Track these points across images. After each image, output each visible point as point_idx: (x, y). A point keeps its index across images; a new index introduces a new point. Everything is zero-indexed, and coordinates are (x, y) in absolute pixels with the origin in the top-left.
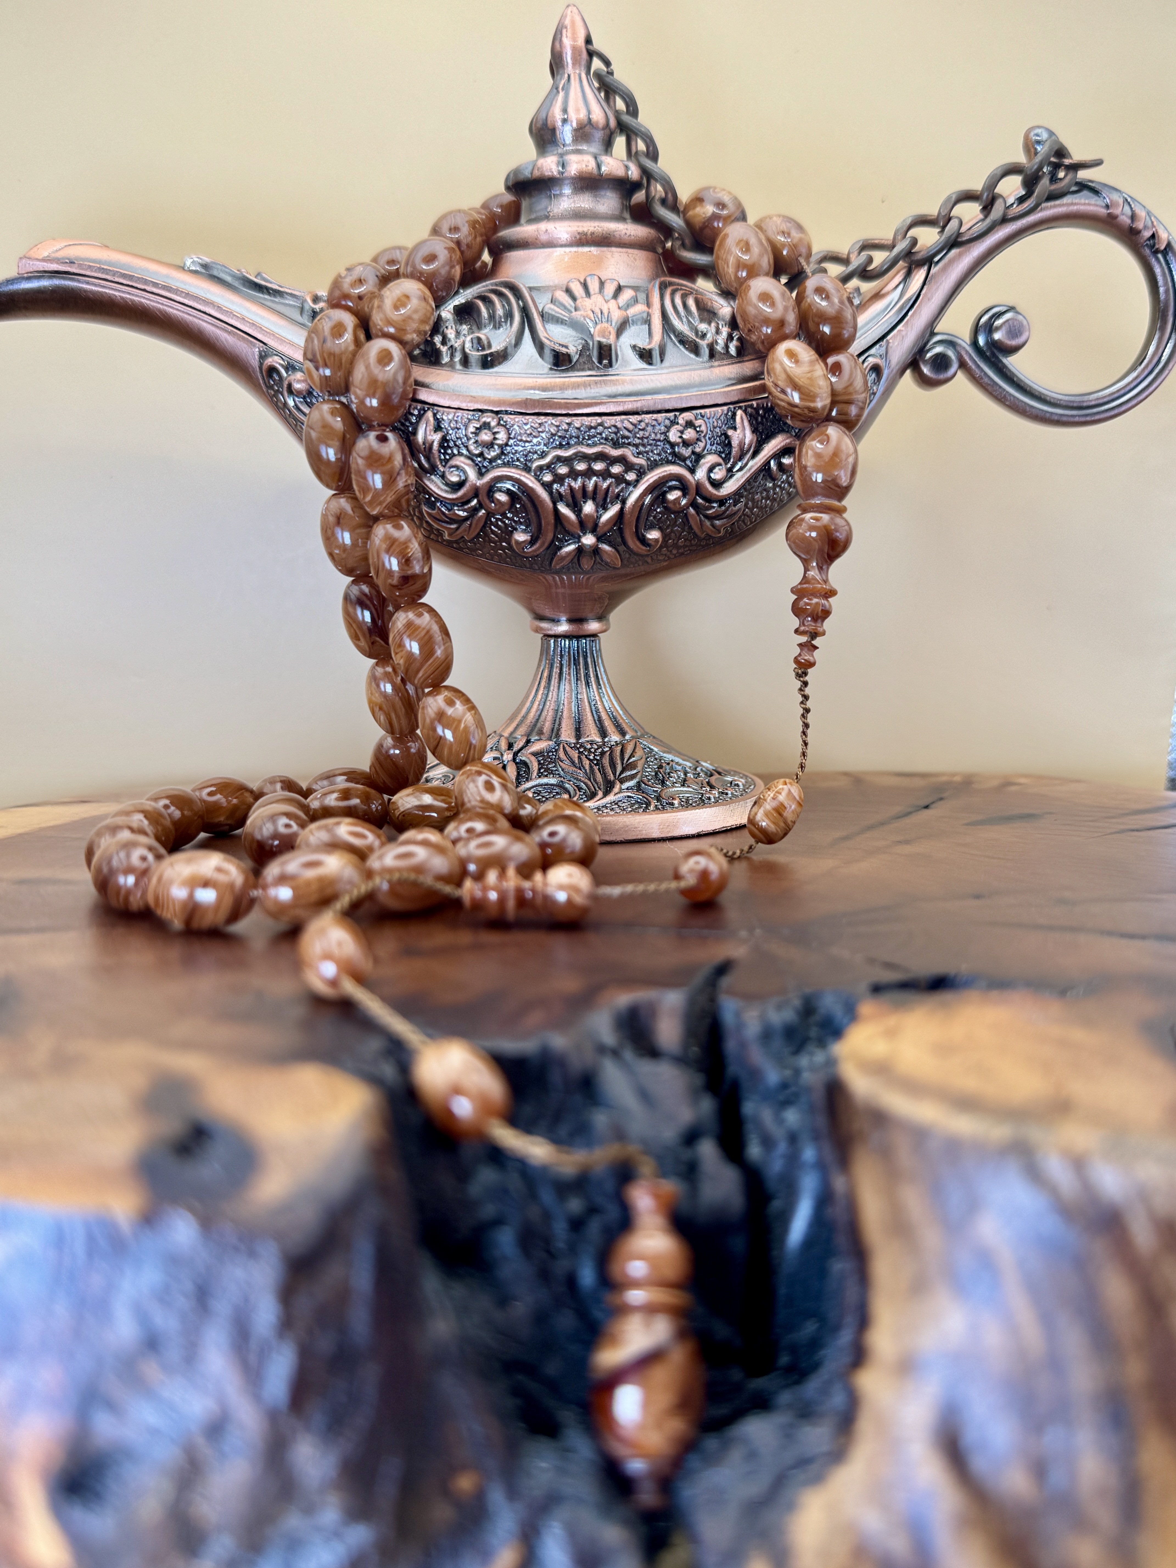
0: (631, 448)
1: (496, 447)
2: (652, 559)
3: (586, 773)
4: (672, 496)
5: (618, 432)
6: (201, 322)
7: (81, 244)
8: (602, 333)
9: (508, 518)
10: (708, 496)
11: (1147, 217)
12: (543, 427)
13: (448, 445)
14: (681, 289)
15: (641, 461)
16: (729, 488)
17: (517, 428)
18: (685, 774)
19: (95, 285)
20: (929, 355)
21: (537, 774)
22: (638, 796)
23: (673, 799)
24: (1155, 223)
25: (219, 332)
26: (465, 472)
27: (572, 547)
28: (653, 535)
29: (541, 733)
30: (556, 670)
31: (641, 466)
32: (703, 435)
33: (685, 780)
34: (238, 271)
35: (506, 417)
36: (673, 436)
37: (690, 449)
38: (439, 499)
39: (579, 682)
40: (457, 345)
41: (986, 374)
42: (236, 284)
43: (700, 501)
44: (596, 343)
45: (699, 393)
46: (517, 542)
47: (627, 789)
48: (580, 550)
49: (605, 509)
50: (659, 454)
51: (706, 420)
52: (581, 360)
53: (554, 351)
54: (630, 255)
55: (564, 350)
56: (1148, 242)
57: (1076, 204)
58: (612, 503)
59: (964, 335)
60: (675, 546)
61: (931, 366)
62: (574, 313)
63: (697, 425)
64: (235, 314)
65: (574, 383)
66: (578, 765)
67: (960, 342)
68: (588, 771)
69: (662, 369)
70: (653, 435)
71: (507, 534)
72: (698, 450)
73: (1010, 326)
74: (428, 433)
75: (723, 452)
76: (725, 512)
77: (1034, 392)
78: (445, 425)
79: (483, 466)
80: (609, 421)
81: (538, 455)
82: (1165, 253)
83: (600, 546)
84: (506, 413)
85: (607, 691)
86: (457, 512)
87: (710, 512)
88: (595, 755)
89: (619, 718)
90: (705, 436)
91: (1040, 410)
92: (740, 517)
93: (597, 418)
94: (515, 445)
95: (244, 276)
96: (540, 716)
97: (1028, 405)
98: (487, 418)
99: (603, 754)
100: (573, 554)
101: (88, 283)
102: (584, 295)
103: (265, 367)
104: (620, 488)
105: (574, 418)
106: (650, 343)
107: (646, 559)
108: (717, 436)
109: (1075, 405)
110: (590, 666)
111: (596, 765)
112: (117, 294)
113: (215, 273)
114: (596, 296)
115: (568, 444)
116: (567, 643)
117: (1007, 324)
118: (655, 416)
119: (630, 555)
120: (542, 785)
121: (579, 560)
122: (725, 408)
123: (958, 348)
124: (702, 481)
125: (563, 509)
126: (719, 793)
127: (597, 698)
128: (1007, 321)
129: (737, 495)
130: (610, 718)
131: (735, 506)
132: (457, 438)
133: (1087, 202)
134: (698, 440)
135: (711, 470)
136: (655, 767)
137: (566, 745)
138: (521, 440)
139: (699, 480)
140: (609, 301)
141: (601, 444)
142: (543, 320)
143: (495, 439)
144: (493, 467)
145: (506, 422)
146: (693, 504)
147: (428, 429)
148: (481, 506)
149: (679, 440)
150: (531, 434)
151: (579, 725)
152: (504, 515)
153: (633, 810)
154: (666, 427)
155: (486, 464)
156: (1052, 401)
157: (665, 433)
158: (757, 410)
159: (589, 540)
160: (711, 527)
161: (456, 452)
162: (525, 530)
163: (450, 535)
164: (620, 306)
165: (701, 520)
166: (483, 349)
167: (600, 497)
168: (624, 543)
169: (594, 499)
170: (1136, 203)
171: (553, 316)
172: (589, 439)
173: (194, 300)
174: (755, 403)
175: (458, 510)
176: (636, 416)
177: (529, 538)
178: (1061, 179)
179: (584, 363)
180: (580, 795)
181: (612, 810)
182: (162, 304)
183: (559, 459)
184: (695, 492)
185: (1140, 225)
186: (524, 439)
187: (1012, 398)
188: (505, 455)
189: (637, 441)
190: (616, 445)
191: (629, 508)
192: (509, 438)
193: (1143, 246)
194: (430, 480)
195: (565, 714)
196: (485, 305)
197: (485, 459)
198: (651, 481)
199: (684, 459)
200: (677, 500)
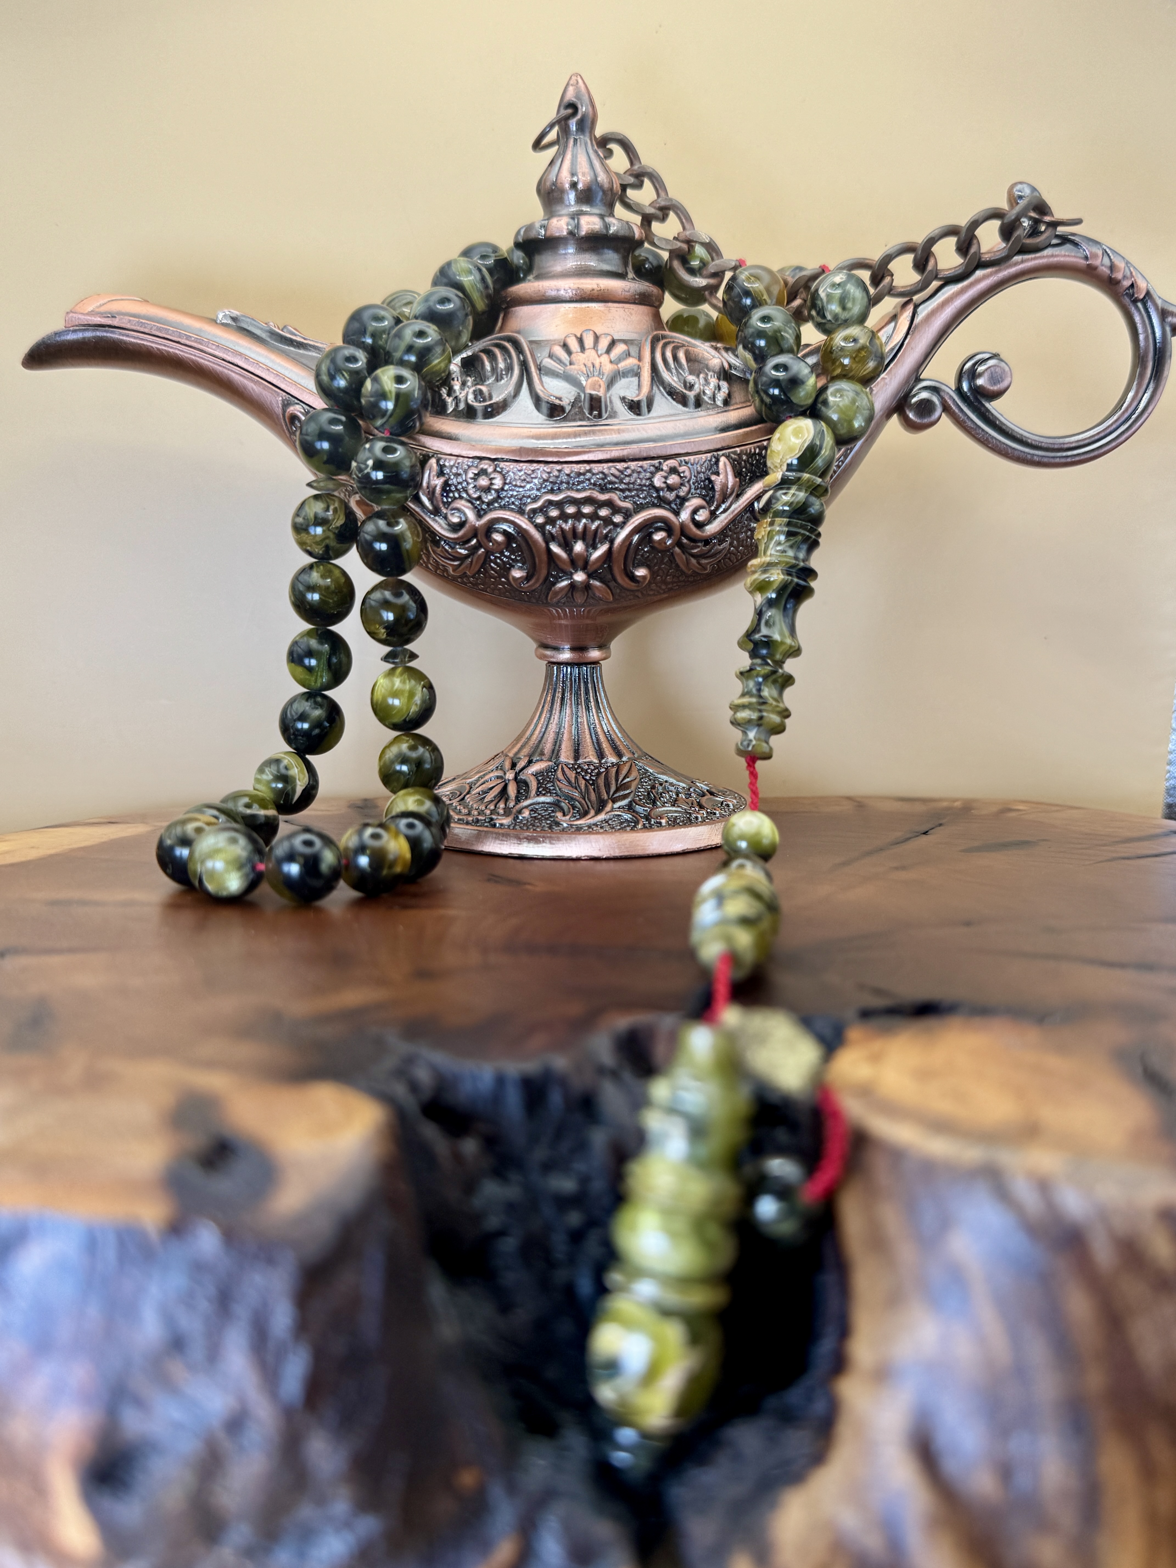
0: (618, 493)
1: (493, 492)
2: (642, 594)
3: (581, 793)
4: (658, 536)
5: (606, 478)
6: (230, 372)
7: (122, 300)
8: (593, 386)
9: (505, 556)
10: (692, 536)
11: (1127, 268)
12: (535, 474)
13: (450, 489)
14: (673, 342)
15: (627, 505)
16: (712, 528)
17: (512, 474)
18: (677, 795)
19: (135, 338)
20: (914, 400)
21: (536, 793)
22: (627, 816)
23: (661, 818)
24: (1134, 274)
25: (246, 382)
26: (465, 514)
27: (565, 583)
28: (641, 572)
29: (542, 754)
30: (559, 695)
31: (627, 510)
32: (686, 480)
33: (676, 800)
34: (266, 324)
35: (502, 465)
36: (658, 481)
37: (674, 493)
38: (442, 538)
39: (580, 706)
40: (462, 396)
41: (969, 417)
42: (264, 335)
43: (685, 541)
44: (587, 396)
45: (684, 441)
46: (514, 578)
47: (619, 808)
48: (573, 586)
49: (595, 548)
50: (644, 498)
51: (690, 466)
52: (572, 412)
53: (548, 403)
54: (626, 310)
55: (557, 402)
56: (1127, 291)
57: (1056, 256)
58: (602, 543)
59: (949, 380)
60: (664, 582)
61: (915, 412)
62: (569, 367)
63: (680, 471)
64: (261, 365)
65: (565, 433)
66: (574, 785)
67: (943, 387)
68: (583, 790)
69: (649, 419)
70: (639, 481)
71: (504, 571)
72: (682, 494)
73: (992, 373)
74: (432, 478)
75: (707, 496)
76: (710, 550)
77: (1015, 434)
78: (447, 471)
79: (482, 509)
80: (596, 468)
81: (532, 499)
82: (1144, 301)
83: (591, 582)
84: (503, 460)
85: (606, 715)
86: (459, 550)
87: (695, 551)
88: (592, 776)
89: (616, 740)
90: (689, 481)
91: (1021, 451)
92: (726, 555)
93: (585, 465)
94: (511, 490)
95: (271, 329)
96: (542, 737)
97: (1010, 447)
98: (484, 465)
99: (599, 774)
100: (566, 589)
101: (127, 336)
102: (579, 350)
103: (287, 415)
104: (607, 530)
105: (565, 466)
106: (638, 395)
107: (636, 594)
108: (701, 481)
109: (1056, 447)
110: (591, 691)
111: (591, 785)
112: (154, 345)
113: (245, 326)
114: (590, 350)
115: (559, 489)
116: (569, 670)
117: (989, 371)
118: (640, 463)
119: (621, 590)
120: (539, 803)
121: (572, 595)
122: (709, 455)
123: (942, 394)
124: (687, 522)
125: (555, 548)
126: (707, 812)
127: (597, 721)
128: (989, 367)
129: (722, 534)
130: (609, 740)
131: (719, 545)
132: (458, 483)
133: (1067, 254)
134: (682, 484)
135: (695, 511)
136: (649, 787)
137: (564, 766)
138: (516, 486)
139: (683, 521)
140: (601, 355)
141: (590, 489)
142: (540, 373)
143: (492, 484)
144: (491, 510)
145: (502, 468)
146: (679, 544)
147: (432, 475)
148: (479, 545)
149: (663, 485)
150: (525, 480)
151: (578, 747)
152: (502, 553)
153: (622, 828)
154: (651, 473)
155: (484, 507)
156: (1033, 443)
157: (650, 479)
158: (740, 455)
159: (580, 577)
160: (697, 565)
161: (457, 495)
162: (522, 567)
163: (454, 571)
164: (612, 360)
165: (686, 558)
166: (484, 401)
167: (589, 538)
168: (615, 580)
169: (584, 539)
170: (1115, 254)
171: (550, 369)
172: (578, 485)
173: (224, 353)
174: (738, 450)
175: (460, 548)
176: (623, 464)
177: (525, 574)
178: (1042, 233)
179: (576, 414)
180: (573, 813)
181: (602, 828)
182: (195, 356)
183: (550, 503)
184: (679, 534)
185: (1119, 276)
186: (518, 484)
187: (994, 440)
188: (501, 499)
189: (623, 486)
190: (603, 489)
191: (617, 547)
192: (505, 484)
193: (1123, 295)
194: (434, 520)
195: (566, 736)
196: (487, 358)
197: (483, 502)
198: (637, 523)
199: (669, 503)
200: (662, 541)
